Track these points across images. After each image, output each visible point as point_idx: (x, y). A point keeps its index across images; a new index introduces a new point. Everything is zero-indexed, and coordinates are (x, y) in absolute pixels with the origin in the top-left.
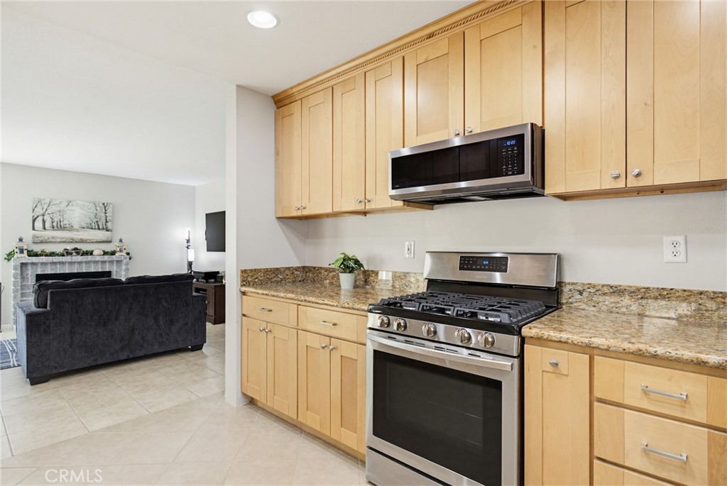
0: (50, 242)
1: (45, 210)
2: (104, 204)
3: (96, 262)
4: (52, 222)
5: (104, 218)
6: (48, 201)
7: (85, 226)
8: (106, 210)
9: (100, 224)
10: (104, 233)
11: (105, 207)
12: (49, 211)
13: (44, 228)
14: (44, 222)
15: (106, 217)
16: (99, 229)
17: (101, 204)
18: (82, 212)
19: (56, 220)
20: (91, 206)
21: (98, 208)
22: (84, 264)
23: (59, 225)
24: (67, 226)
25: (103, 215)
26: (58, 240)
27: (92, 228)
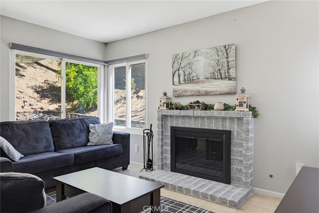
0: (184, 96)
1: (179, 64)
2: (225, 47)
3: (216, 118)
4: (185, 76)
5: (226, 64)
6: (181, 56)
7: (209, 76)
8: (227, 54)
9: (222, 72)
10: (226, 82)
11: (227, 51)
12: (182, 66)
13: (180, 83)
14: (179, 76)
15: (228, 62)
16: (221, 78)
17: (222, 48)
18: (206, 61)
19: (187, 73)
20: (213, 52)
21: (220, 53)
22: (206, 119)
23: (189, 79)
24: (195, 78)
25: (225, 60)
26: (189, 94)
27: (215, 79)
